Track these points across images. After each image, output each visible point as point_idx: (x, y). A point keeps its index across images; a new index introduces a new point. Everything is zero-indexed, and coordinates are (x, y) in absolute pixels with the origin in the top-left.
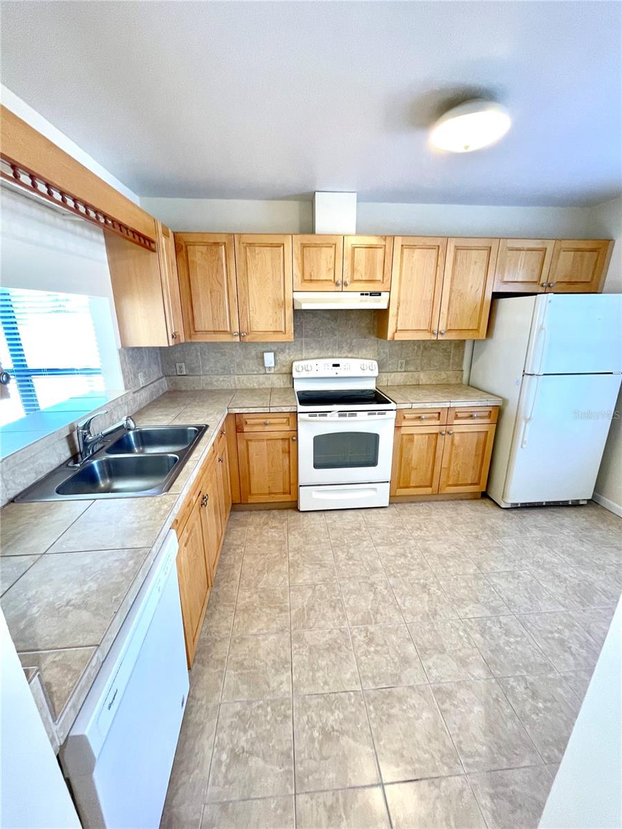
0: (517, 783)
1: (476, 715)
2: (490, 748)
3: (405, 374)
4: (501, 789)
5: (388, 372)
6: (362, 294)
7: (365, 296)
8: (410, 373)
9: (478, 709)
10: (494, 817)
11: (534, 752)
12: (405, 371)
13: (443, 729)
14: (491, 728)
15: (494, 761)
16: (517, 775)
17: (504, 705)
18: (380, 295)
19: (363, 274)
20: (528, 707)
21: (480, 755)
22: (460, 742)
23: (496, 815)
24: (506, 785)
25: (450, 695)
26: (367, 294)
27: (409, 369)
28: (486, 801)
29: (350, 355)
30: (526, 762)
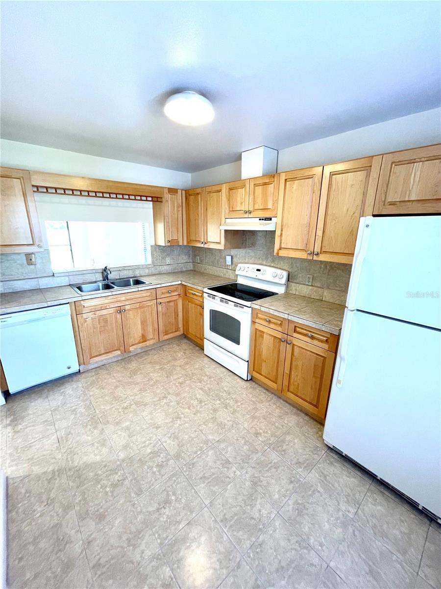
0: (60, 480)
1: (93, 457)
2: (76, 467)
3: (311, 287)
4: (57, 473)
5: (298, 283)
6: (260, 219)
7: (261, 221)
8: (315, 288)
9: (98, 458)
10: (44, 473)
11: (78, 487)
12: (312, 286)
13: (83, 446)
14: (88, 466)
15: (70, 470)
16: (64, 480)
17: (104, 470)
18: (271, 219)
19: (260, 205)
20: (105, 482)
21: (72, 463)
22: (78, 454)
23: (45, 473)
24: (59, 476)
25: (103, 445)
26: (263, 219)
27: (316, 285)
28: (51, 468)
29: (272, 265)
30: (71, 484)
